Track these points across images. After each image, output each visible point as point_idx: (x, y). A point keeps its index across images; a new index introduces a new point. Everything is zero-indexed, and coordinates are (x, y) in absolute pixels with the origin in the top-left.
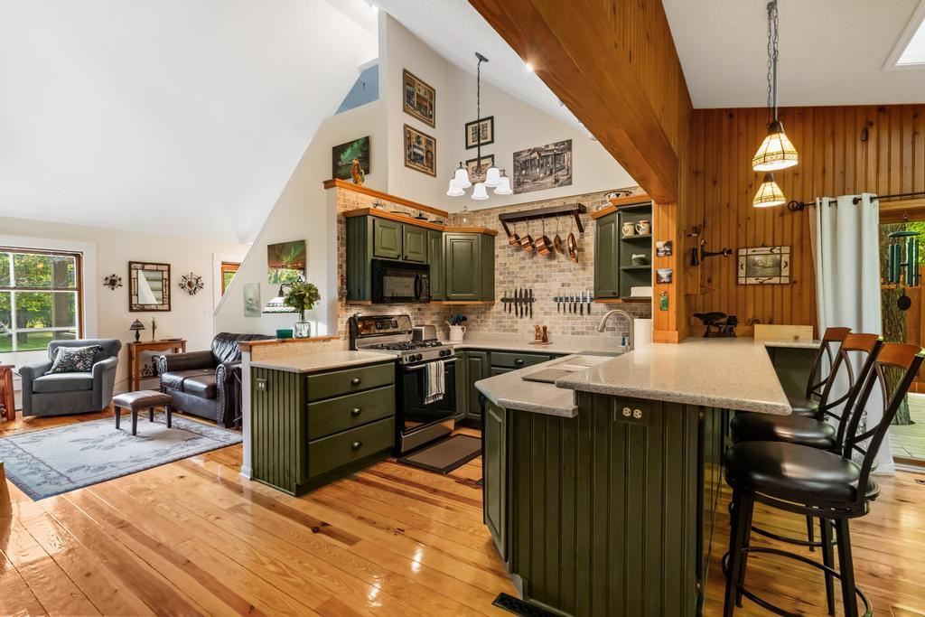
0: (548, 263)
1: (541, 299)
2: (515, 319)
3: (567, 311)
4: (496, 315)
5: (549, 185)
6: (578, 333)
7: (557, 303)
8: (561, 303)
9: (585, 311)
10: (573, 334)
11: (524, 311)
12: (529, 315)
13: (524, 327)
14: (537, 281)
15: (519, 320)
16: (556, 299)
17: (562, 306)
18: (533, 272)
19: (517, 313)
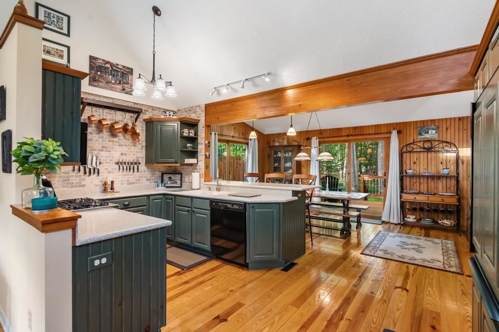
0: (112, 139)
1: (106, 163)
2: (83, 177)
3: (125, 170)
4: (62, 174)
5: (119, 90)
6: (131, 184)
7: (118, 166)
8: (121, 166)
9: (136, 170)
10: (128, 184)
11: (92, 171)
12: (96, 174)
13: (91, 183)
14: (103, 151)
15: (86, 177)
16: (117, 163)
17: (121, 168)
18: (99, 144)
19: (85, 173)
